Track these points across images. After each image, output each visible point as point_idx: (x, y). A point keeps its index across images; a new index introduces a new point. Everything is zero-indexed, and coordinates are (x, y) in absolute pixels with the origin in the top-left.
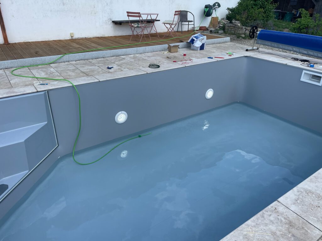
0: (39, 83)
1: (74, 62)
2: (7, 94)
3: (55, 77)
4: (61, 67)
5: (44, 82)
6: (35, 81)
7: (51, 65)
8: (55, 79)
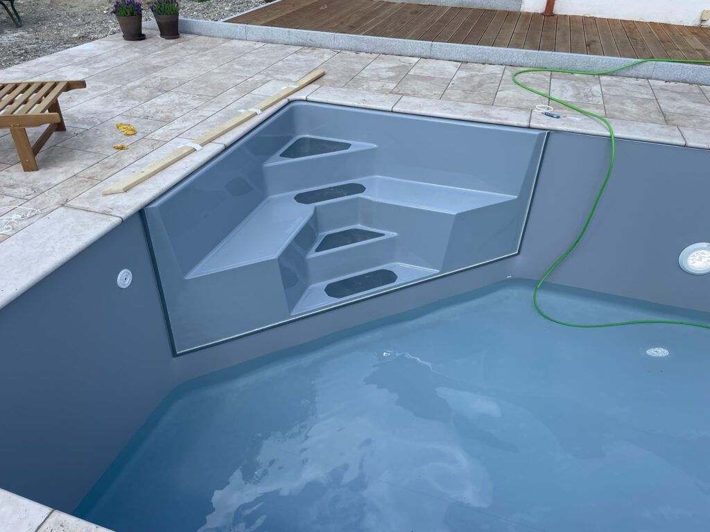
0: (545, 111)
1: (662, 83)
2: (473, 115)
3: (588, 107)
4: (621, 87)
5: (558, 110)
6: (542, 103)
7: (603, 78)
8: (586, 110)
